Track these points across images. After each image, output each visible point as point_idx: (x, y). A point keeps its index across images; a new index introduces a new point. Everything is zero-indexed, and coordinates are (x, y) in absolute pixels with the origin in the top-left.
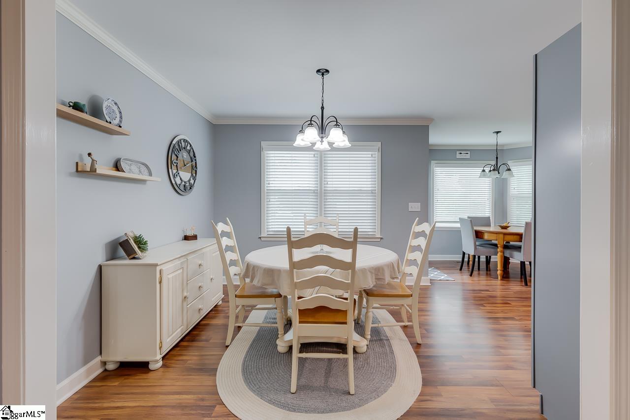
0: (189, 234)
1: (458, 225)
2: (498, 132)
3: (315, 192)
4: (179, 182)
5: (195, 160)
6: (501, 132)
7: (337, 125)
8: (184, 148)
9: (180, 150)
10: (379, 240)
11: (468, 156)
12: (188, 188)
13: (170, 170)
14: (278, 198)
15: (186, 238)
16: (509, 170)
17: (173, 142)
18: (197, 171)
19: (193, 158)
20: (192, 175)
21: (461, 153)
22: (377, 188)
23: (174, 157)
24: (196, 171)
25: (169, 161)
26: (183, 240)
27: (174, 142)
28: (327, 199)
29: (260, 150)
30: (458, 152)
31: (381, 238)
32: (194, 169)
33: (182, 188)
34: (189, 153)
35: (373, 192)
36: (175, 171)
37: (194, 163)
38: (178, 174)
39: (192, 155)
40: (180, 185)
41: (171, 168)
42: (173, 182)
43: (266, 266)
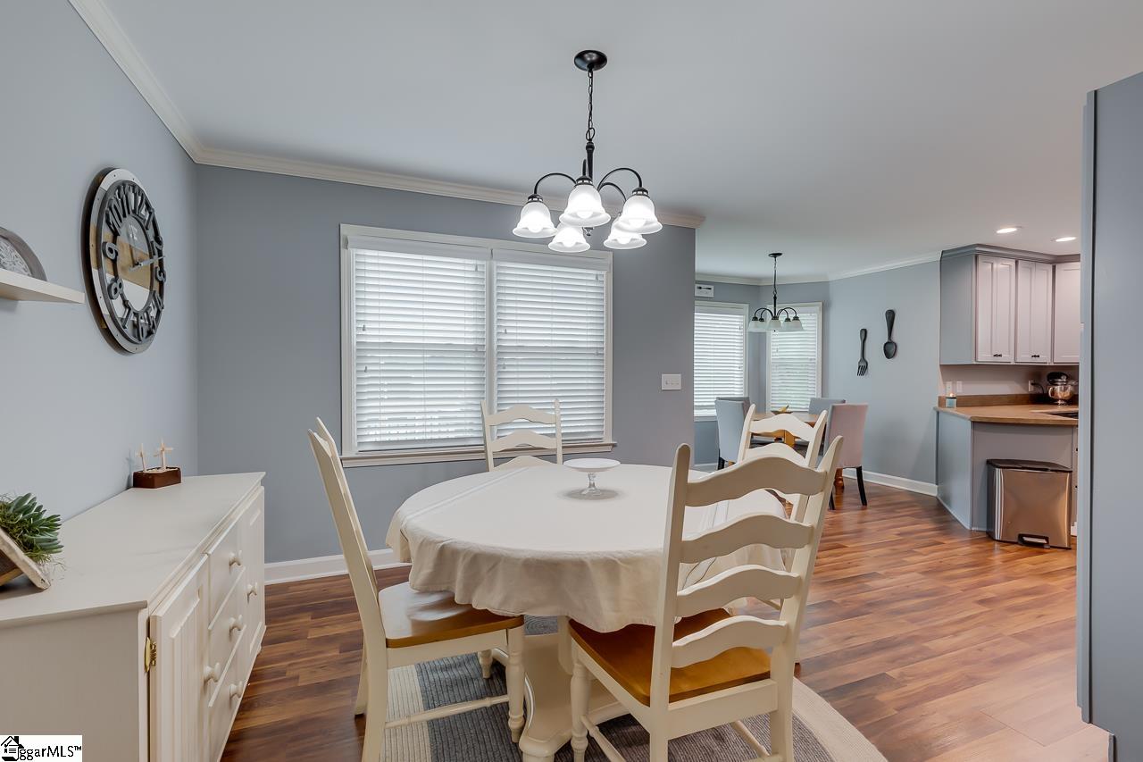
0: (147, 467)
1: (713, 412)
2: (775, 255)
3: (477, 350)
4: (120, 311)
5: (160, 254)
6: (780, 254)
7: (641, 190)
8: (134, 212)
9: (125, 216)
10: (610, 448)
11: (711, 294)
12: (145, 334)
13: (95, 272)
14: (386, 364)
15: (141, 481)
16: (796, 318)
17: (102, 185)
18: (165, 284)
19: (155, 244)
20: (152, 293)
21: (700, 288)
22: (606, 344)
23: (106, 234)
24: (161, 284)
25: (92, 242)
26: (128, 487)
27: (106, 184)
28: (504, 367)
29: (339, 244)
30: (697, 285)
31: (614, 445)
32: (157, 278)
33: (129, 330)
34: (145, 229)
35: (598, 352)
36: (109, 277)
37: (156, 259)
38: (120, 285)
39: (152, 239)
40: (124, 321)
41: (99, 266)
42: (105, 311)
43: (528, 555)
